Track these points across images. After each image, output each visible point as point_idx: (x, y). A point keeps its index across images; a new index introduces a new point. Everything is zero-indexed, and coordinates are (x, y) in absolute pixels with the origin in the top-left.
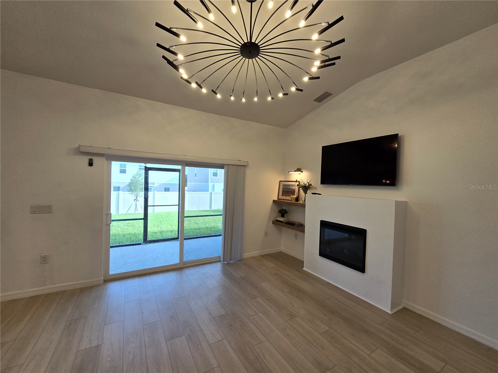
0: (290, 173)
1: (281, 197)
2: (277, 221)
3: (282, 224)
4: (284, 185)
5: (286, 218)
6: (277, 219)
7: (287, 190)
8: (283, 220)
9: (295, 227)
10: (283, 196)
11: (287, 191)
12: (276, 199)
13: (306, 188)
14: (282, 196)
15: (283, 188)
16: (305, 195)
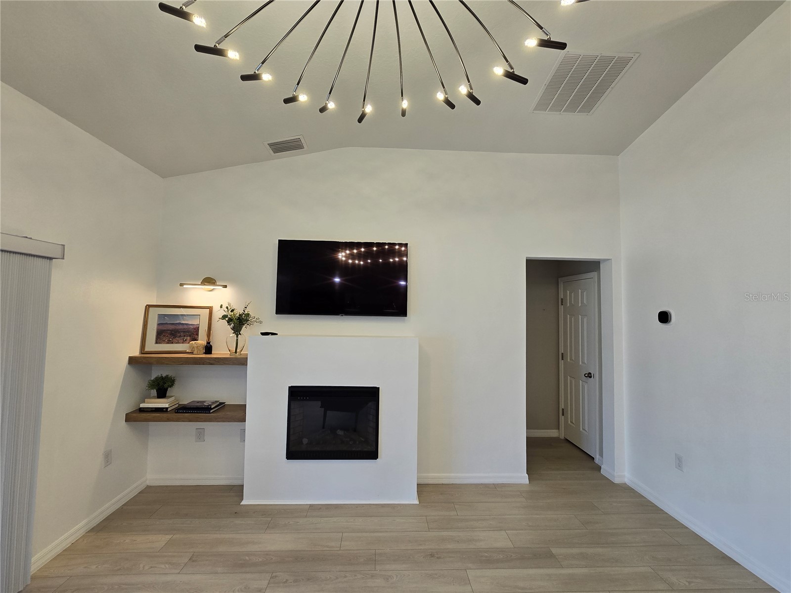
0: (185, 286)
1: (151, 346)
2: (142, 410)
3: (165, 415)
4: (161, 316)
5: (173, 399)
6: (142, 405)
7: (171, 327)
8: (167, 406)
9: (212, 414)
10: (160, 343)
11: (172, 331)
12: (136, 353)
13: (238, 322)
14: (157, 343)
15: (159, 324)
16: (237, 337)
